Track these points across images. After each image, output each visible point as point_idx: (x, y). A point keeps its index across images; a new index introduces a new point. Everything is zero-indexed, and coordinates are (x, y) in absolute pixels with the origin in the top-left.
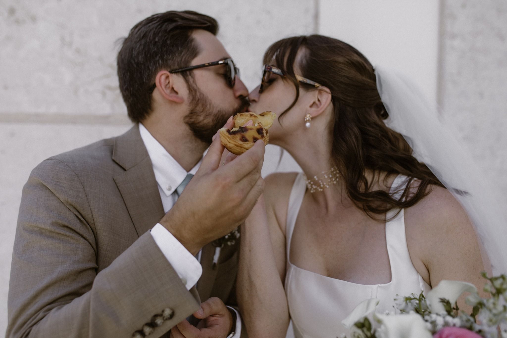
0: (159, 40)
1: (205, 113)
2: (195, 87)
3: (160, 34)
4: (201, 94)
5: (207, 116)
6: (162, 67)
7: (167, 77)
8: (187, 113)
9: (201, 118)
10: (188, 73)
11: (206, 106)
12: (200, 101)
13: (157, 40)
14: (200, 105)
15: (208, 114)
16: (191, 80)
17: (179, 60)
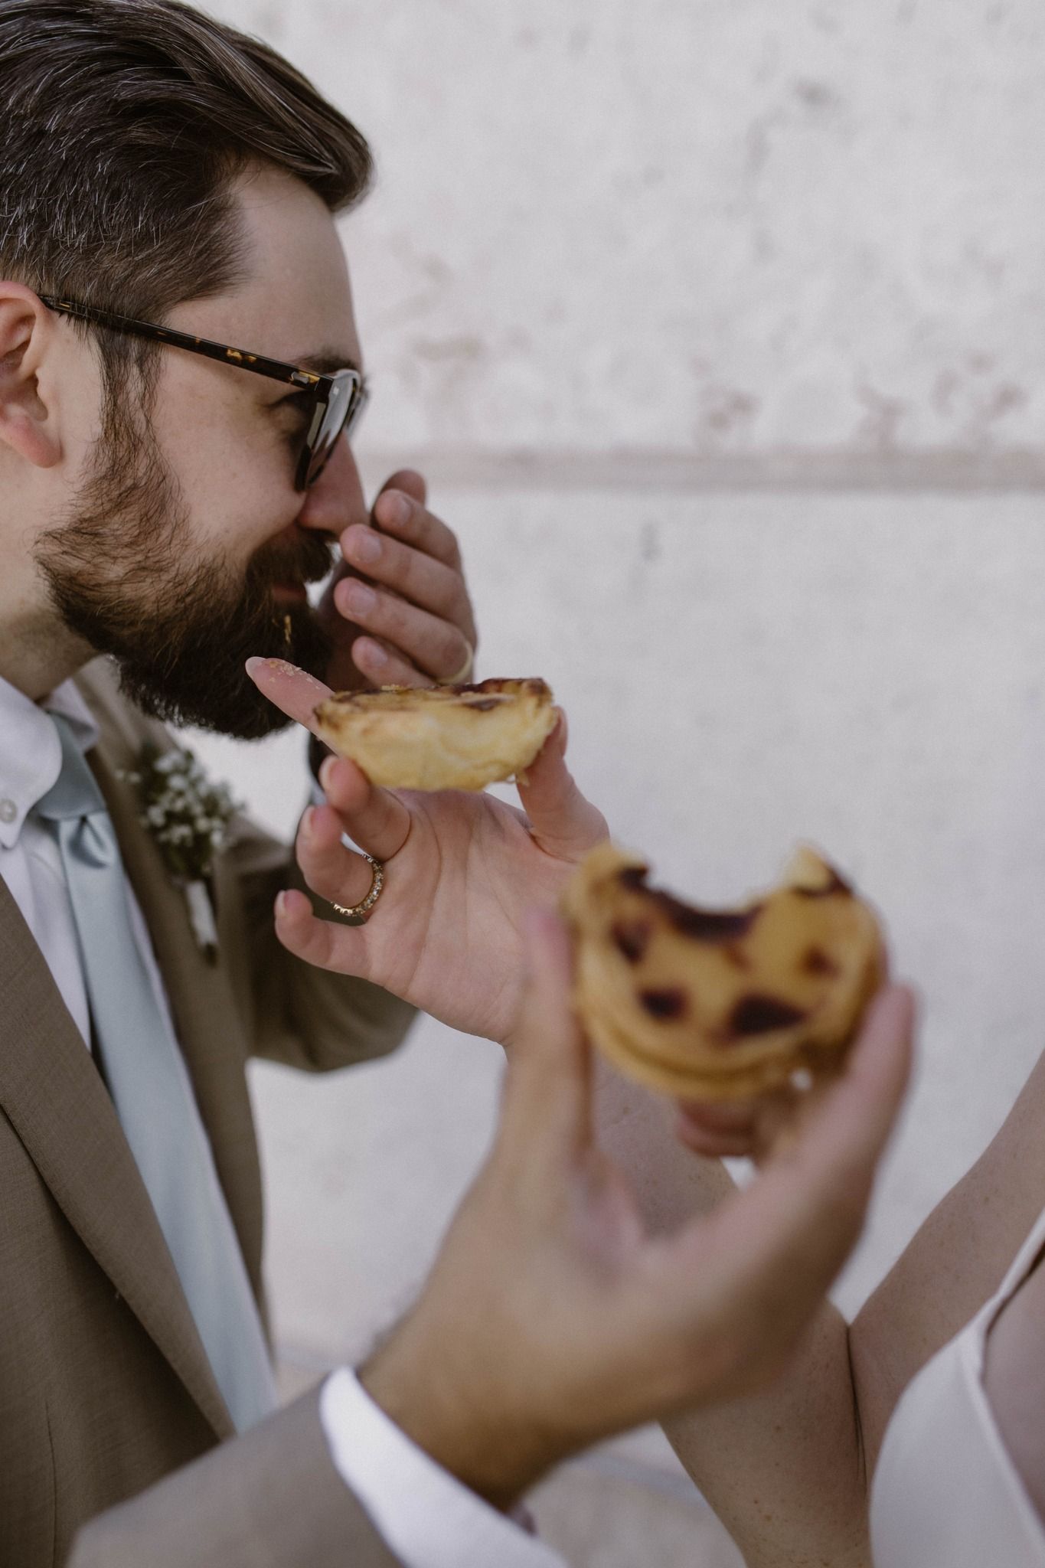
0: (61, 132)
1: (139, 558)
2: (140, 427)
3: (79, 108)
4: (156, 465)
5: (144, 569)
6: (20, 260)
7: (26, 320)
8: (62, 521)
9: (115, 571)
10: (134, 347)
11: (158, 527)
12: (138, 493)
13: (52, 125)
14: (132, 513)
15: (149, 563)
16: (134, 386)
17: (120, 270)
